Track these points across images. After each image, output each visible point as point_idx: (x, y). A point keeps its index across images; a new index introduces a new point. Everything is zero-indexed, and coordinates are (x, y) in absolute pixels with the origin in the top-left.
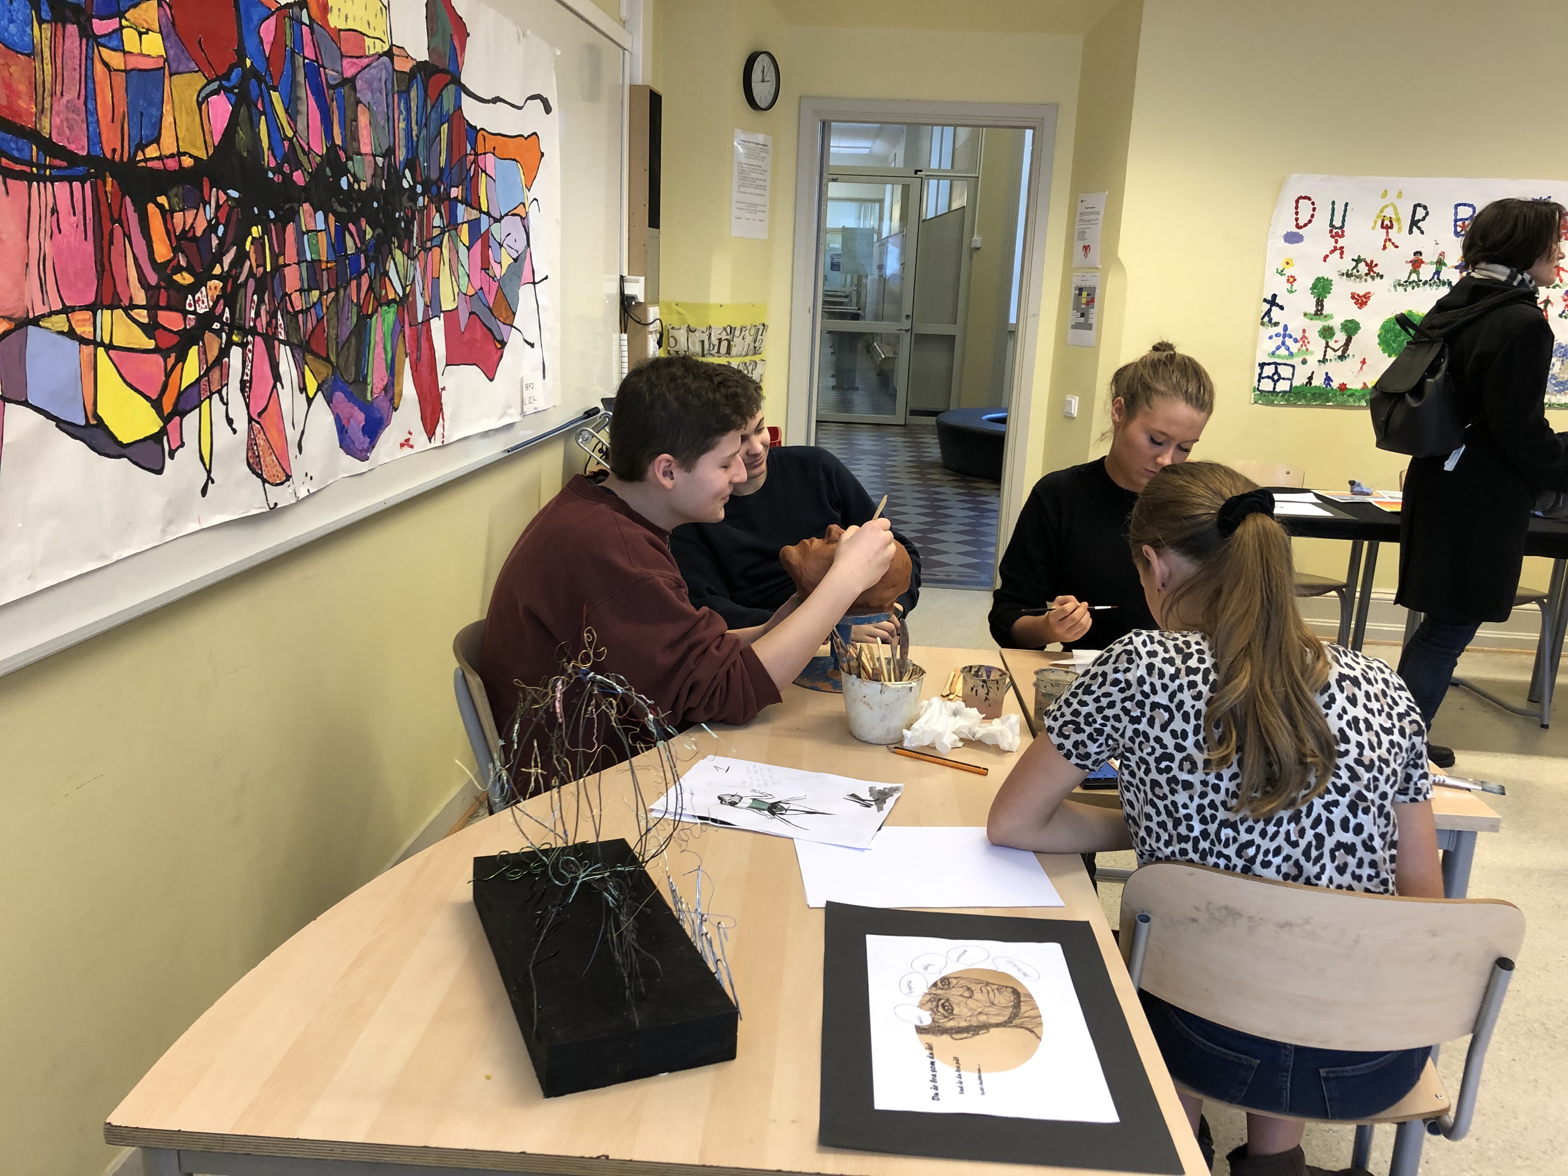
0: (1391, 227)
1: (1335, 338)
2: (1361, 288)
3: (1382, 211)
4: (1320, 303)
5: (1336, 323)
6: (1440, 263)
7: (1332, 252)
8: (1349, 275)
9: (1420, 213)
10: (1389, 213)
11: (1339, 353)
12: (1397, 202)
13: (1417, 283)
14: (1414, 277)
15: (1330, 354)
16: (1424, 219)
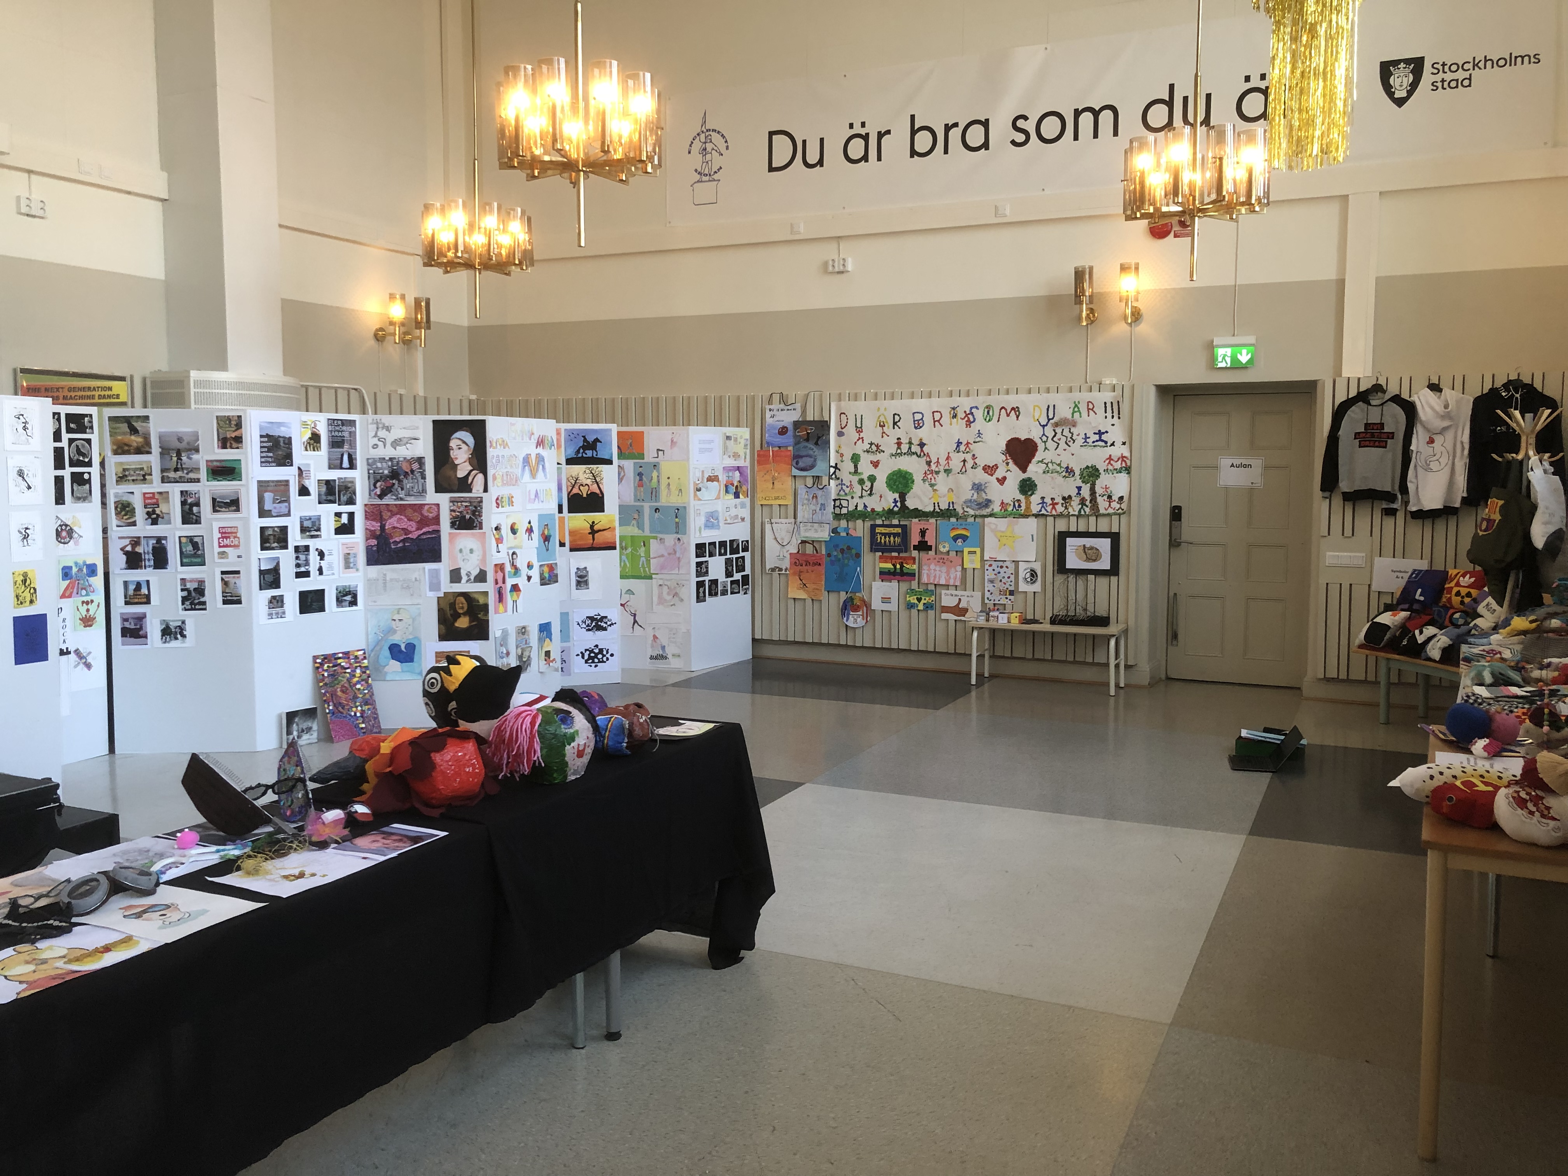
0: (884, 426)
1: (866, 484)
2: (875, 458)
3: (879, 418)
4: (856, 467)
5: (865, 477)
6: (910, 443)
7: (858, 440)
8: (868, 452)
9: (897, 418)
10: (882, 419)
11: (869, 492)
12: (885, 413)
13: (901, 454)
14: (899, 451)
15: (864, 493)
16: (899, 421)
